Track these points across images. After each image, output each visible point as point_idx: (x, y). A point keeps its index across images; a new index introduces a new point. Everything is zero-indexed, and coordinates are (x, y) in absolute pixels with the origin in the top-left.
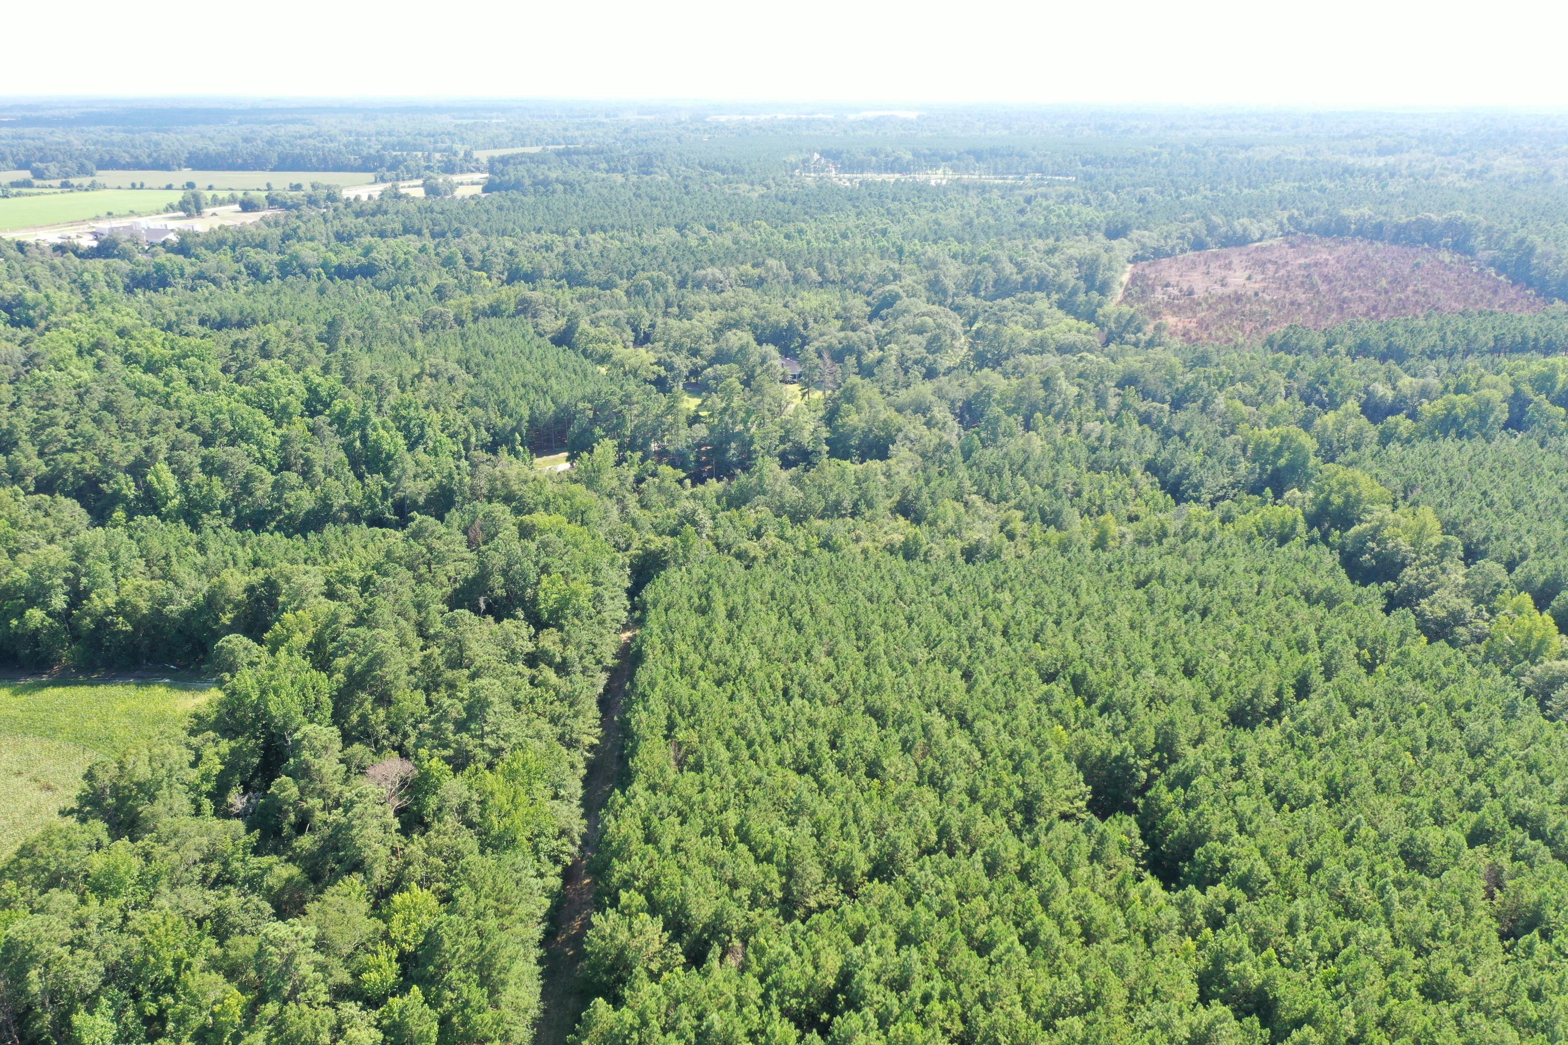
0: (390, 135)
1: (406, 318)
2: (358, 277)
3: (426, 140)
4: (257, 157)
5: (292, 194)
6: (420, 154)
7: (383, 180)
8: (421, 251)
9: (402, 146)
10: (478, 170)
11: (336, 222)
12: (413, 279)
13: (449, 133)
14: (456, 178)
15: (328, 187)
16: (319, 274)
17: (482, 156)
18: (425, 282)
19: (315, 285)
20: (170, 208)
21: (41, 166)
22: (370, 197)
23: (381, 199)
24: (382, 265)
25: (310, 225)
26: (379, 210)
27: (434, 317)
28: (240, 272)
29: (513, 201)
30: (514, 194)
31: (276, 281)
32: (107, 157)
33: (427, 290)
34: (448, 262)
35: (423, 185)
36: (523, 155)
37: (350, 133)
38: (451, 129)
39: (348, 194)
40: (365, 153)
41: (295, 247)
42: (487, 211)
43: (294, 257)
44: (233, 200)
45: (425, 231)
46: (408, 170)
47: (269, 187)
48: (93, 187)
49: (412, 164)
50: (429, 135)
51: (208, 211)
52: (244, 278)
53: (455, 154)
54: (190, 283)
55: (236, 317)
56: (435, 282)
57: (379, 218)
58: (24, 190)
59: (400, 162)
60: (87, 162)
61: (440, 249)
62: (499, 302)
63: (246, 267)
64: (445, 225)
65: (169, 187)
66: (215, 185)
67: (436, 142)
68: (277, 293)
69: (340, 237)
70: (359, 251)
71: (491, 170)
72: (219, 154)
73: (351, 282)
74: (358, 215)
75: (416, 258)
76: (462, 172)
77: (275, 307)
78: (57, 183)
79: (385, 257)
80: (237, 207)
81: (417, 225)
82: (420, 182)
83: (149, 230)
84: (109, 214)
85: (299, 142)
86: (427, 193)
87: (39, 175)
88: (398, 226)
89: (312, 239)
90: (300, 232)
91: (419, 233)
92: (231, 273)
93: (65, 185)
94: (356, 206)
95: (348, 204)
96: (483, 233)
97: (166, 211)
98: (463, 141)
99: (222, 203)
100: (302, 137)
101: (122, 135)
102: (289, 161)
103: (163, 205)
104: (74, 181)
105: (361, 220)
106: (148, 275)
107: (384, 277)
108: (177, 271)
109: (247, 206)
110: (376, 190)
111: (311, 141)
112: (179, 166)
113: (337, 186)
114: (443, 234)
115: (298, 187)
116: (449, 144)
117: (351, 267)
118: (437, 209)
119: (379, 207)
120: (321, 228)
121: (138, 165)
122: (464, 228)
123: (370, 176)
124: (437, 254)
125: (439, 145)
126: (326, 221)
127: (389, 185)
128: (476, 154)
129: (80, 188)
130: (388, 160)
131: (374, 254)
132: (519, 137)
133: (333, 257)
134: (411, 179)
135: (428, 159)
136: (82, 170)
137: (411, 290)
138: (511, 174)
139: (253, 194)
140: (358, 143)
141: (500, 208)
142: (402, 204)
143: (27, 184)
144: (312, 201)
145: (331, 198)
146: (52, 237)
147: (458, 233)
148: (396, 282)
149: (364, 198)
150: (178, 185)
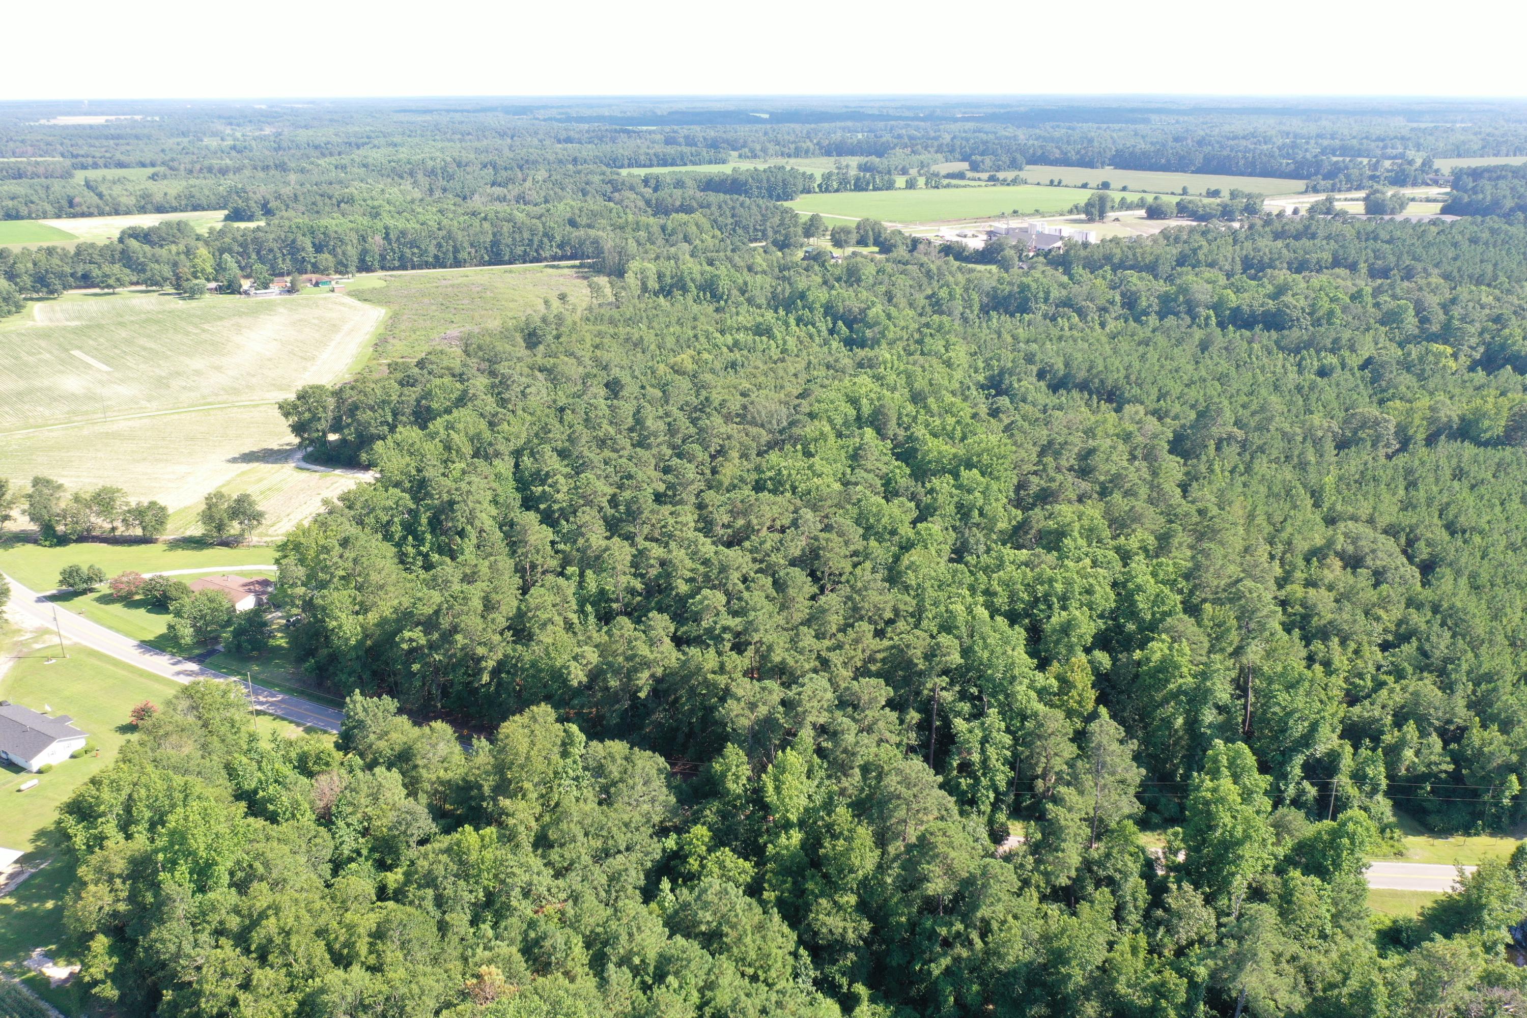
0: (1332, 138)
1: (1317, 419)
2: (1258, 328)
3: (1373, 145)
4: (1182, 158)
5: (1206, 201)
6: (1365, 161)
7: (1315, 190)
8: (1353, 298)
9: (1344, 150)
10: (1436, 183)
11: (1248, 245)
12: (1336, 341)
13: (1403, 138)
14: (1408, 192)
15: (1249, 196)
16: (1208, 318)
17: (1445, 166)
18: (1352, 349)
19: (1198, 334)
20: (1075, 209)
21: (979, 158)
22: (1296, 212)
23: (1312, 218)
24: (1294, 315)
25: (1214, 246)
26: (1306, 232)
27: (1363, 426)
28: (1112, 303)
29: (1493, 231)
30: (1493, 221)
31: (1153, 320)
32: (1039, 152)
33: (1354, 361)
34: (1390, 319)
35: (1365, 199)
36: (1504, 168)
37: (1288, 134)
38: (1405, 132)
39: (1272, 205)
40: (1299, 157)
41: (1188, 277)
42: (1455, 245)
43: (1183, 290)
44: (1141, 204)
45: (1363, 267)
46: (1348, 179)
47: (1185, 192)
48: (1015, 182)
49: (1355, 172)
50: (1379, 139)
51: (1111, 215)
52: (1117, 310)
53: (1411, 163)
54: (1052, 310)
55: (1082, 375)
56: (1366, 350)
57: (1305, 242)
58: (954, 182)
59: (1340, 170)
60: (1018, 156)
61: (1384, 298)
62: (1479, 415)
63: (1123, 295)
64: (1392, 260)
65: (1085, 186)
66: (1130, 187)
67: (1385, 147)
68: (1146, 342)
69: (1247, 264)
70: (1270, 288)
71: (1455, 185)
72: (1144, 153)
73: (1247, 333)
74: (1277, 236)
75: (1345, 309)
76: (1414, 184)
77: (1137, 364)
78: (985, 176)
79: (1302, 303)
80: (1142, 213)
81: (1353, 254)
82: (1362, 194)
83: (1040, 235)
84: (1015, 212)
85: (1231, 142)
86: (1369, 211)
87: (975, 167)
88: (1327, 256)
89: (1211, 265)
90: (1201, 255)
91: (1353, 267)
92: (1101, 302)
93: (992, 179)
94: (1277, 226)
95: (1268, 222)
96: (1447, 277)
97: (1071, 212)
98: (1418, 147)
99: (1131, 207)
100: (1235, 138)
101: (1063, 131)
102: (1215, 163)
103: (1069, 206)
104: (1001, 175)
105: (1279, 244)
106: (1010, 294)
107: (1294, 335)
108: (1041, 295)
109: (1154, 213)
110: (1306, 202)
111: (1244, 143)
112: (1103, 165)
113: (1260, 196)
114: (1385, 273)
115: (1215, 193)
116: (1400, 150)
117: (1253, 312)
118: (1384, 235)
119: (1307, 228)
120: (1228, 251)
121: (1065, 162)
122: (1419, 266)
123: (1301, 184)
124: (1377, 305)
125: (1389, 151)
126: (1235, 242)
127: (1322, 197)
128: (1438, 163)
129: (1005, 182)
130: (1326, 167)
131: (1288, 298)
132: (1491, 146)
133: (1232, 296)
134: (1349, 190)
135: (1375, 167)
136: (1014, 165)
137: (1331, 360)
138: (1488, 192)
139: (1165, 198)
140: (1294, 146)
141: (1474, 241)
142: (1338, 226)
143: (961, 176)
144: (1227, 213)
145: (1251, 209)
146: (949, 234)
147: (1408, 275)
148: (1308, 345)
149: (1289, 212)
150: (1093, 184)
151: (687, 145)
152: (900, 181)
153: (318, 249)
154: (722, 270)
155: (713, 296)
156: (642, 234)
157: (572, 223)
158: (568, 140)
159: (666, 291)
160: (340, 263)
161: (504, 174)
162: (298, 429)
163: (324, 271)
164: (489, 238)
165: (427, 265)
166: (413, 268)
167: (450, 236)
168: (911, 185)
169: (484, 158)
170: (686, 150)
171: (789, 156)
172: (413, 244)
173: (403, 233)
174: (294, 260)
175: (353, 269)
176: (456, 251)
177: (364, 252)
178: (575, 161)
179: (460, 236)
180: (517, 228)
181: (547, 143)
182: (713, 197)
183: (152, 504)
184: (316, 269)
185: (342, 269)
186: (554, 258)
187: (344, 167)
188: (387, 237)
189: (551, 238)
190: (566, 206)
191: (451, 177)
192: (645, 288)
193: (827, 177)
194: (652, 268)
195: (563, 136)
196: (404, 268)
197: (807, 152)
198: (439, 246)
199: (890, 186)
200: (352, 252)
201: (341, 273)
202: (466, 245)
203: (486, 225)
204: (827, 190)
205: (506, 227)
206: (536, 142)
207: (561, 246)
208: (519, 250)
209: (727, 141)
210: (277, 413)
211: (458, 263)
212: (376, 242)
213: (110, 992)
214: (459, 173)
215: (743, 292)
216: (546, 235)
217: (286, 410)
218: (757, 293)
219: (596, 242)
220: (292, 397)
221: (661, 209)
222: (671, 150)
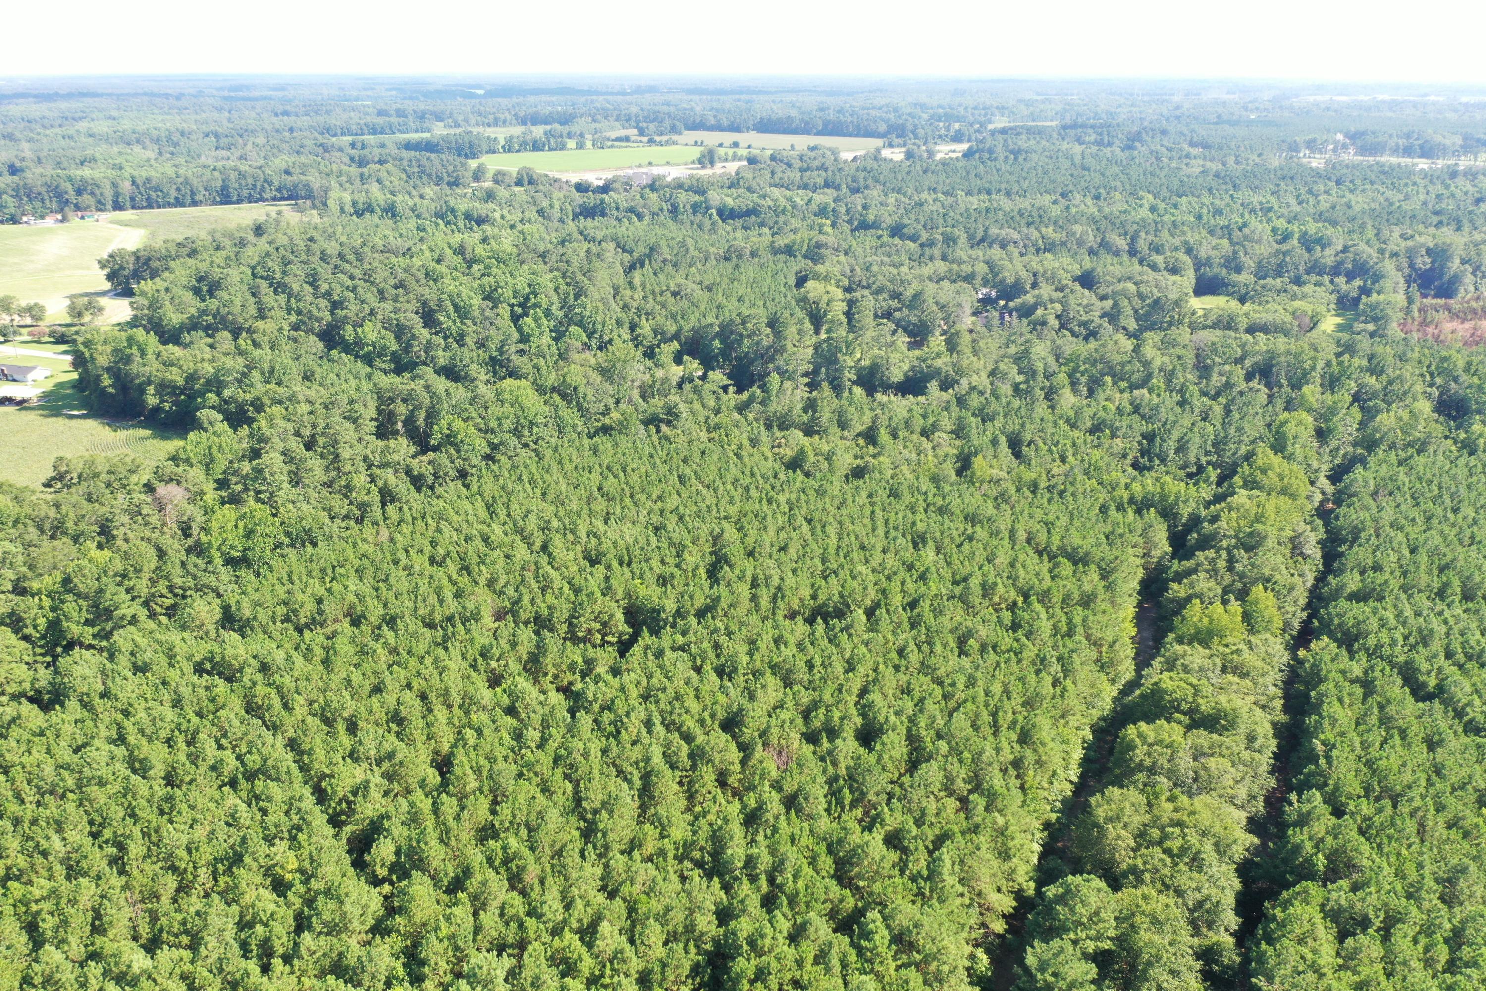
4: (807, 123)
7: (890, 145)
21: (647, 125)
32: (698, 120)
48: (667, 143)
51: (722, 164)
58: (618, 144)
60: (678, 123)
72: (778, 120)
78: (645, 139)
80: (745, 162)
84: (650, 163)
87: (640, 132)
93: (650, 141)
97: (693, 163)
103: (693, 158)
104: (658, 138)
112: (748, 129)
117: (740, 211)
121: (719, 128)
129: (659, 144)
133: (730, 202)
136: (674, 130)
143: (626, 139)
150: (726, 144)
151: (398, 116)
152: (571, 144)
153: (79, 192)
154: (399, 198)
155: (394, 215)
156: (344, 179)
157: (287, 173)
158: (286, 113)
159: (359, 214)
160: (99, 202)
161: (226, 140)
162: (110, 277)
163: (87, 208)
164: (219, 184)
165: (170, 205)
166: (159, 207)
167: (187, 182)
168: (580, 146)
169: (204, 128)
170: (394, 120)
171: (489, 125)
172: (157, 189)
173: (148, 180)
174: (60, 202)
175: (109, 207)
176: (193, 193)
177: (117, 195)
178: (291, 130)
179: (195, 182)
180: (242, 175)
181: (265, 115)
182: (406, 154)
183: (36, 305)
184: (77, 207)
185: (101, 206)
186: (275, 199)
187: (71, 137)
188: (134, 183)
189: (270, 184)
190: (280, 162)
191: (176, 144)
192: (342, 210)
193: (509, 140)
194: (347, 197)
195: (280, 109)
196: (150, 206)
197: (505, 122)
198: (178, 189)
199: (562, 147)
200: (109, 193)
201: (100, 210)
202: (201, 189)
203: (216, 174)
204: (510, 151)
205: (233, 176)
206: (253, 115)
207: (279, 190)
208: (245, 193)
209: (433, 113)
210: (97, 266)
211: (194, 203)
212: (126, 187)
213: (111, 390)
214: (183, 140)
215: (413, 211)
216: (265, 181)
217: (102, 265)
218: (424, 210)
219: (307, 186)
220: (105, 256)
221: (362, 163)
222: (381, 121)
